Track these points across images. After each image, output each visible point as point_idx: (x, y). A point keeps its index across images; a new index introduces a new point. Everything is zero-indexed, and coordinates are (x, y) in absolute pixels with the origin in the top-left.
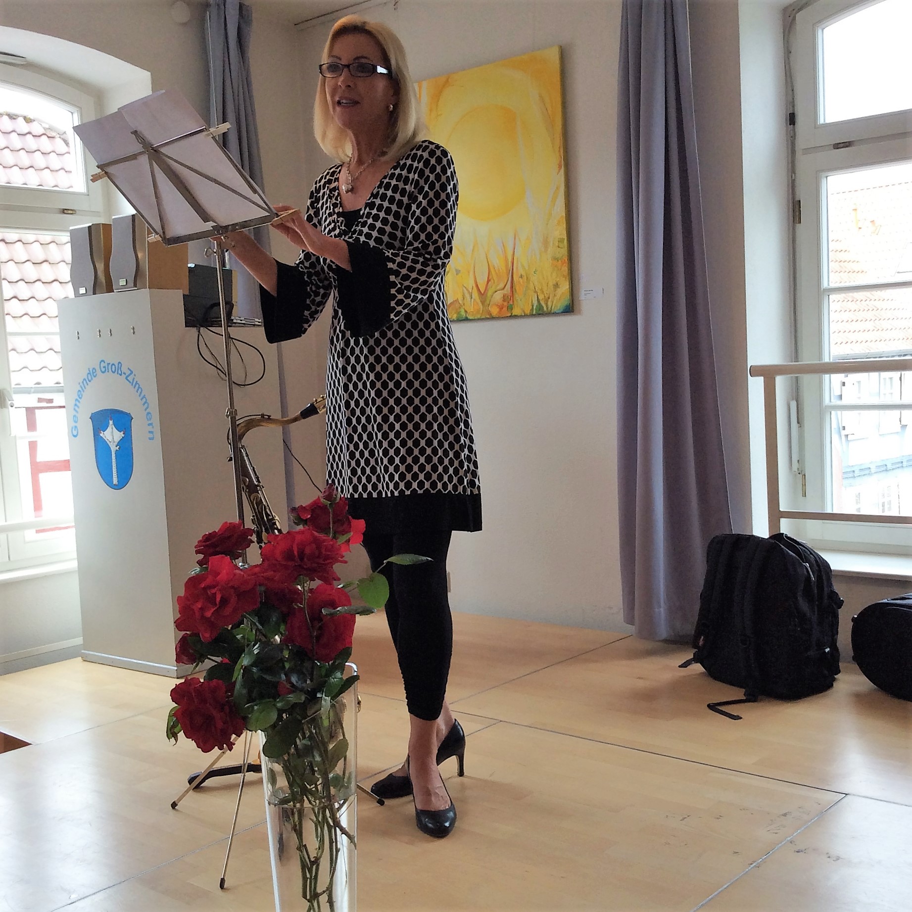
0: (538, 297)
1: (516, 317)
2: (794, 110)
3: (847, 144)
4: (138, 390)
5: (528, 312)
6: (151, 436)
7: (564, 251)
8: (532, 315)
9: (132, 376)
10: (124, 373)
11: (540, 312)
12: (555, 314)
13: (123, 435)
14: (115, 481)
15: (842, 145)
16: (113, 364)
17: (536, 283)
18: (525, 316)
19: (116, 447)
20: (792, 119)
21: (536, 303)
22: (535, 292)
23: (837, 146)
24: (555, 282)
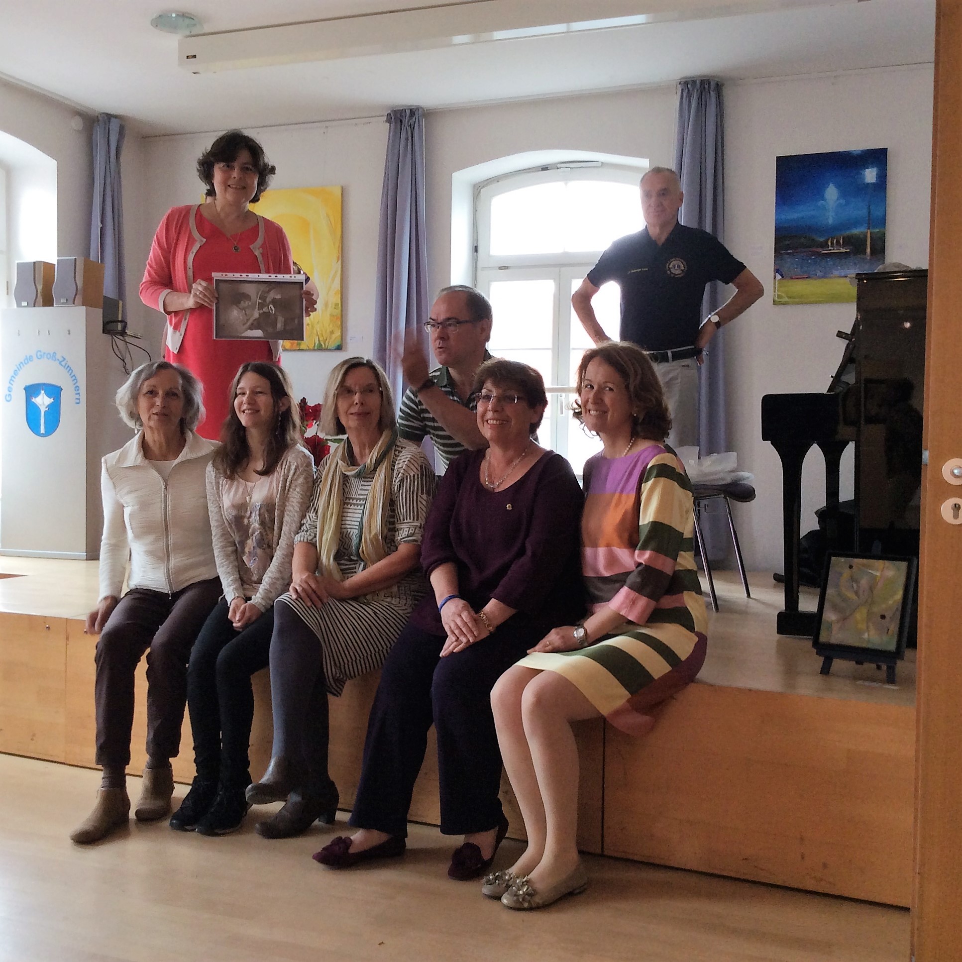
0: (319, 339)
1: (302, 350)
2: (477, 244)
3: (506, 268)
4: (69, 371)
5: (311, 347)
6: (78, 401)
7: (338, 311)
8: (314, 350)
9: (65, 362)
10: (58, 360)
11: (320, 348)
12: (330, 350)
13: (53, 401)
14: (42, 431)
15: (503, 268)
16: (49, 354)
17: (318, 330)
18: (309, 350)
19: (46, 408)
20: (476, 249)
21: (317, 343)
22: (317, 335)
23: (500, 268)
24: (331, 330)
